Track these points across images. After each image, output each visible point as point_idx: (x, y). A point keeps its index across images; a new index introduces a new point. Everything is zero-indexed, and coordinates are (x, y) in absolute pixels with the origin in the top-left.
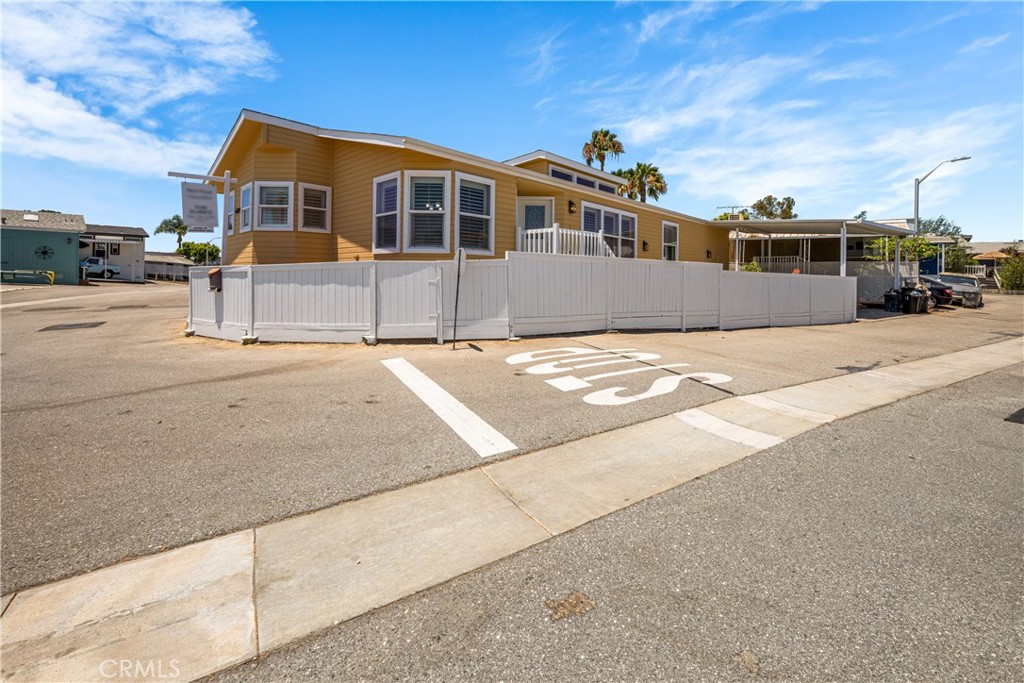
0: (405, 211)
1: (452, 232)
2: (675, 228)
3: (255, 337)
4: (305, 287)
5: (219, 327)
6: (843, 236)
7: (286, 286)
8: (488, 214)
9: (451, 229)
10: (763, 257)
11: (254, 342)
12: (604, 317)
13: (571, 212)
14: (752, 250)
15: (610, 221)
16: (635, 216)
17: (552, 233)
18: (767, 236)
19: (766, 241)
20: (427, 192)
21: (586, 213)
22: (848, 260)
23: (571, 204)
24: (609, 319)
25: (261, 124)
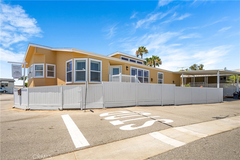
0: (74, 70)
1: (88, 76)
2: (162, 74)
3: (29, 108)
4: (43, 93)
5: (21, 105)
6: (218, 75)
7: (37, 93)
8: (100, 71)
9: (88, 75)
10: (192, 83)
11: (29, 110)
12: (135, 101)
13: (127, 70)
14: (188, 81)
15: (140, 73)
16: (148, 71)
17: (119, 76)
18: (193, 76)
19: (193, 78)
20: (81, 65)
21: (132, 70)
22: (220, 83)
23: (127, 67)
24: (137, 102)
25: (35, 47)
